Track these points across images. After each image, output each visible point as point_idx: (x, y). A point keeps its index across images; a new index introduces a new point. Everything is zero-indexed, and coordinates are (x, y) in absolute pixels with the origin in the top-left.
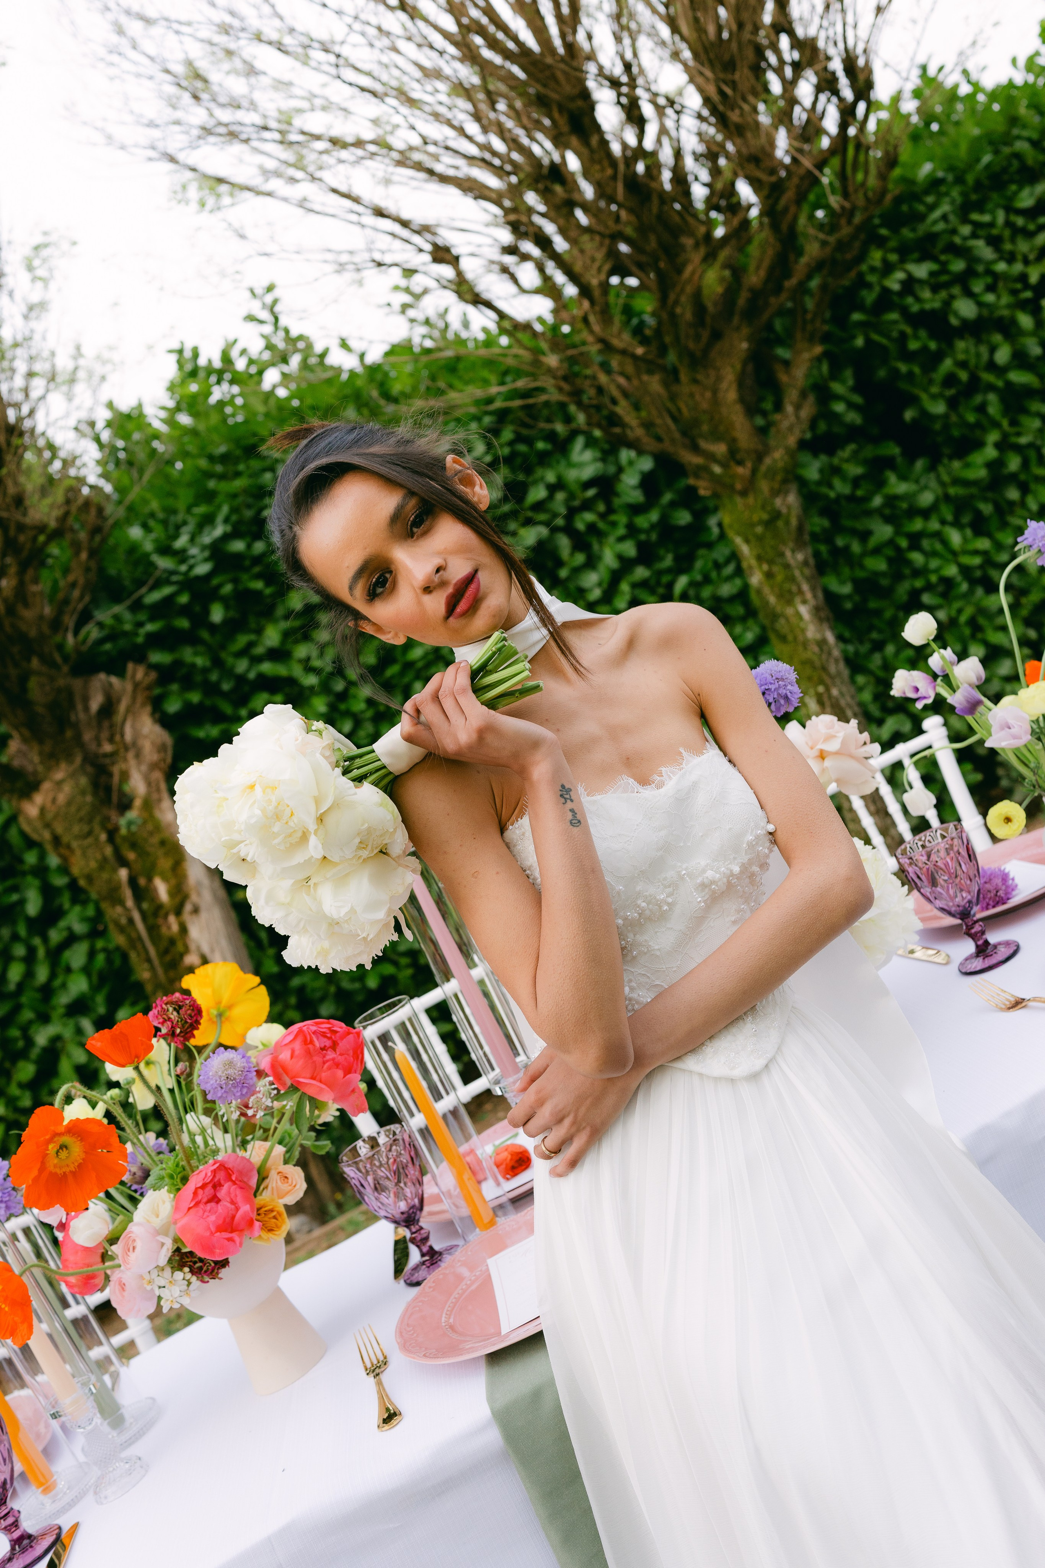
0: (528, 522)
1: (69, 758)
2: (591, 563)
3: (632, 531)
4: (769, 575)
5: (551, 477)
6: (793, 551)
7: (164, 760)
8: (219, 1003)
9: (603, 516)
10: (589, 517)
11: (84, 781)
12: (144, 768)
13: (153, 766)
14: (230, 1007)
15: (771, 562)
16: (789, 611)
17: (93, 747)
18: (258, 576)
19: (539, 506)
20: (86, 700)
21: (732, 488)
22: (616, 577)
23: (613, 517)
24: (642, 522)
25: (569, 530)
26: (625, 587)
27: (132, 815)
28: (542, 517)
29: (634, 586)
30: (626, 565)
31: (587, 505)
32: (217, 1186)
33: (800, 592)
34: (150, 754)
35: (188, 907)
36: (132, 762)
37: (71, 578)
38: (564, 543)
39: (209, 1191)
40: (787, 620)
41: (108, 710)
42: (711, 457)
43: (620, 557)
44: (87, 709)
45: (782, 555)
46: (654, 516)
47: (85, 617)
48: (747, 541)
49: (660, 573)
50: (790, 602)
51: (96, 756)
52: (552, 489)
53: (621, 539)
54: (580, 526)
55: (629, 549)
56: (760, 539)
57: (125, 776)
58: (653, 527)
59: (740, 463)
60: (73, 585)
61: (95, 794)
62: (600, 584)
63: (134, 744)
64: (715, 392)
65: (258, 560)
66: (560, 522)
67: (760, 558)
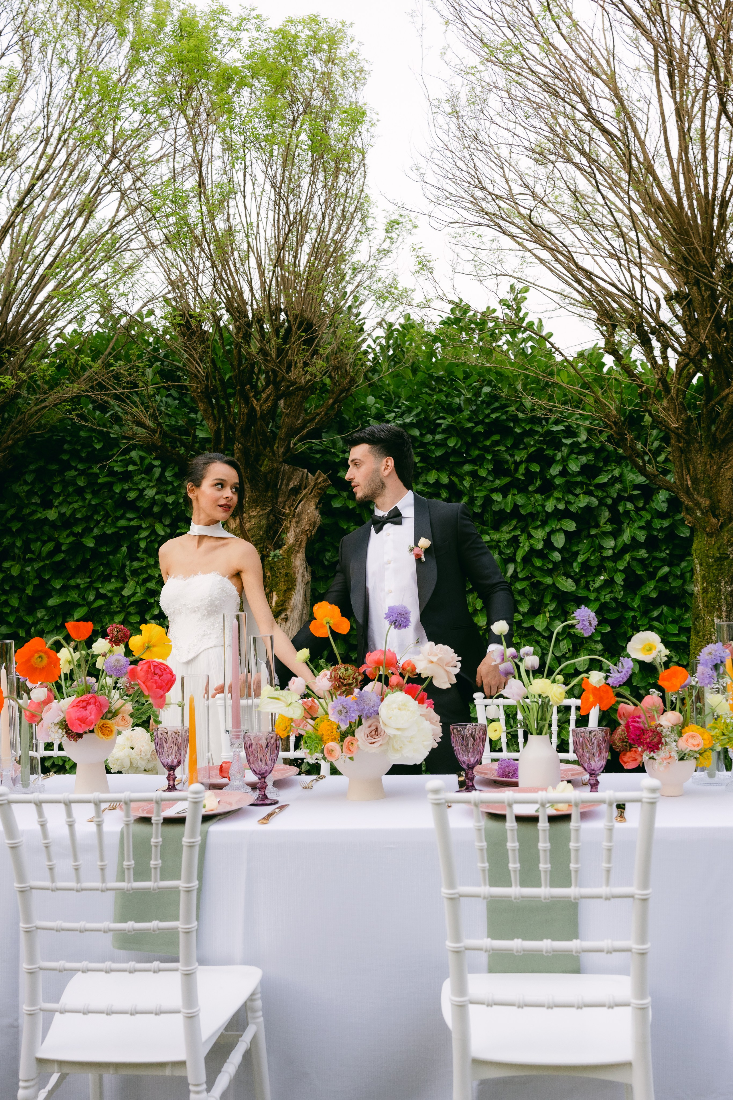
0: (590, 493)
1: (264, 506)
2: (616, 534)
3: (648, 526)
4: (705, 591)
5: (617, 473)
6: (726, 583)
7: (311, 531)
8: (149, 642)
9: (637, 509)
10: (630, 506)
11: (264, 522)
12: (298, 530)
13: (303, 532)
14: (154, 646)
15: (710, 583)
16: (708, 618)
17: (280, 507)
18: (418, 454)
19: (601, 486)
20: (290, 479)
21: (704, 528)
22: (625, 549)
23: (643, 513)
24: (658, 523)
25: (613, 508)
26: (627, 557)
27: (278, 552)
28: (600, 494)
29: (633, 559)
30: (634, 544)
31: (631, 499)
32: (88, 704)
33: (720, 609)
34: (305, 524)
35: (283, 616)
36: (293, 524)
37: (318, 411)
38: (606, 514)
39: (85, 704)
40: (704, 622)
41: (296, 491)
43: (633, 539)
44: (287, 485)
45: (719, 583)
46: (666, 523)
47: (316, 434)
48: (701, 565)
49: (655, 558)
50: (710, 613)
51: (280, 513)
52: (615, 480)
53: (641, 528)
54: (621, 509)
55: (642, 536)
56: (709, 566)
57: (286, 531)
58: (662, 529)
59: (715, 516)
60: (318, 414)
61: (267, 532)
62: (613, 549)
63: (299, 515)
65: (423, 445)
66: (609, 501)
67: (704, 577)
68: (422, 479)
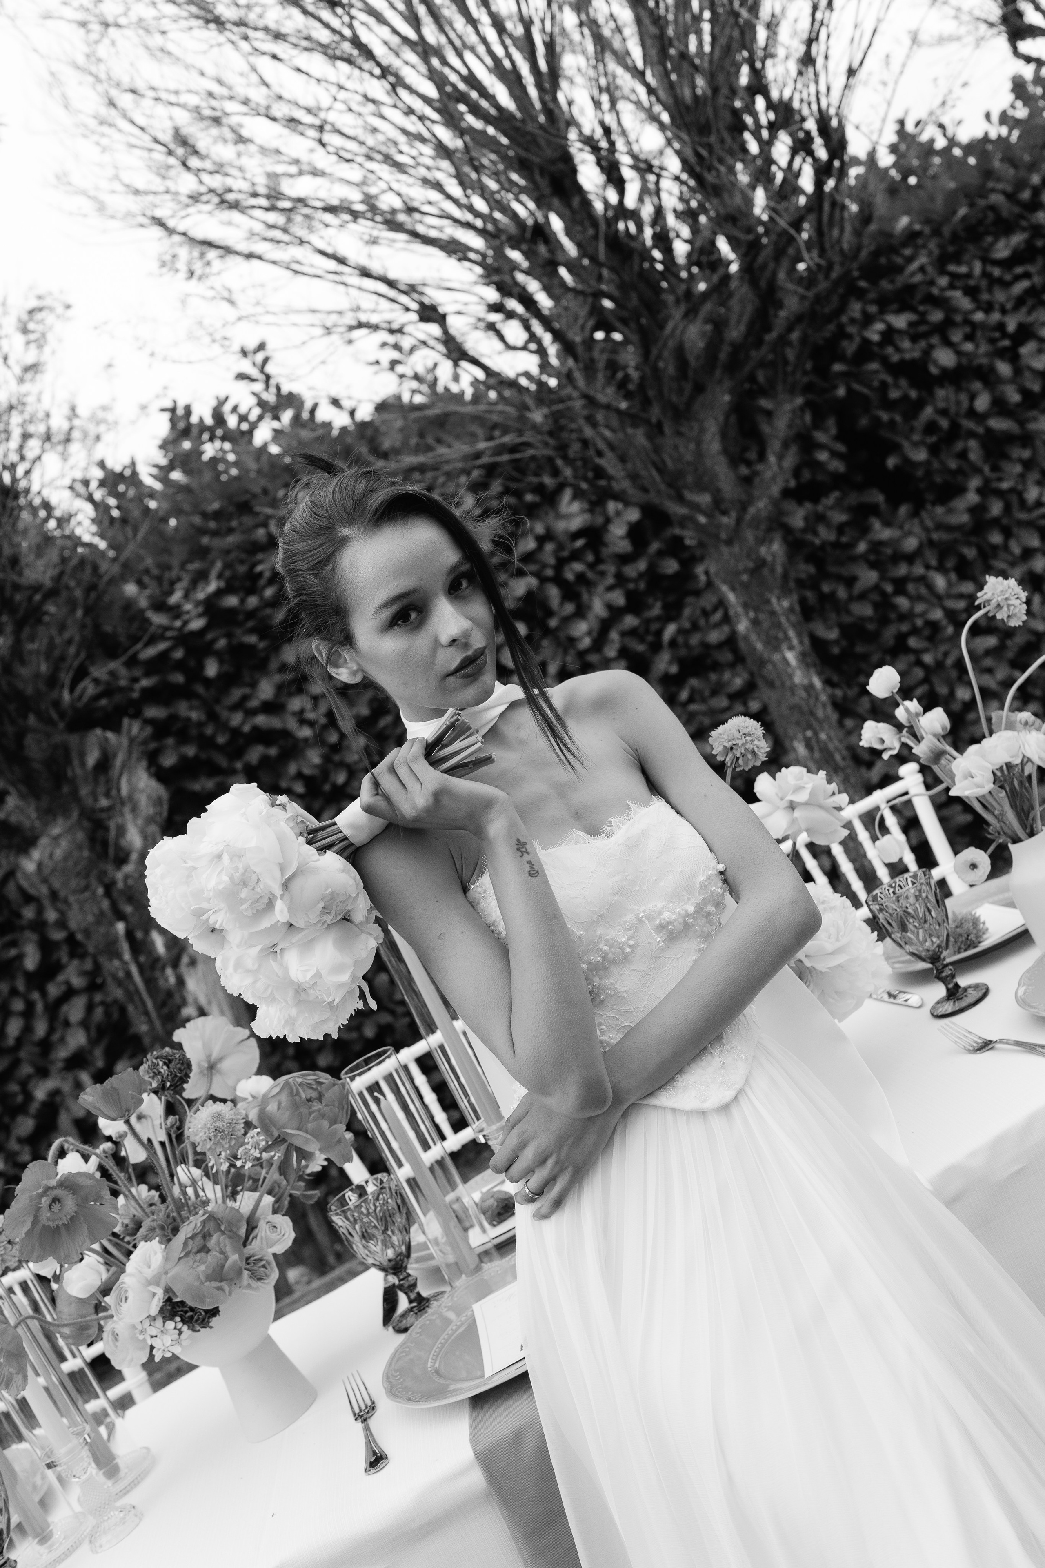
0: (520, 573)
1: (66, 813)
2: (581, 612)
3: (621, 580)
4: (755, 623)
5: (540, 529)
6: (779, 599)
7: (160, 814)
8: (209, 1056)
9: (592, 566)
10: (578, 567)
11: (80, 836)
12: (140, 822)
13: (149, 820)
14: (220, 1060)
15: (757, 609)
16: (777, 657)
17: (89, 802)
18: (251, 631)
19: (528, 558)
20: (82, 755)
21: (717, 537)
22: (605, 626)
23: (602, 567)
24: (630, 571)
25: (558, 580)
26: (614, 635)
27: (129, 868)
28: (533, 567)
29: (623, 634)
30: (615, 614)
31: (576, 556)
32: (206, 1236)
33: (787, 638)
34: (146, 807)
35: (185, 960)
36: (128, 816)
37: (67, 635)
38: (553, 593)
39: (199, 1240)
40: (774, 665)
41: (104, 765)
42: (696, 507)
43: (609, 607)
44: (83, 764)
45: (768, 602)
46: (642, 565)
47: (81, 674)
48: (733, 589)
49: (648, 622)
50: (777, 648)
51: (93, 810)
52: (541, 540)
53: (610, 588)
54: (569, 576)
55: (618, 598)
56: (746, 586)
57: (121, 830)
58: (641, 576)
59: (725, 513)
60: (69, 642)
61: (92, 848)
62: (589, 633)
63: (131, 798)
64: (699, 443)
65: (251, 614)
66: (549, 572)
67: (746, 606)
68: (274, 665)
